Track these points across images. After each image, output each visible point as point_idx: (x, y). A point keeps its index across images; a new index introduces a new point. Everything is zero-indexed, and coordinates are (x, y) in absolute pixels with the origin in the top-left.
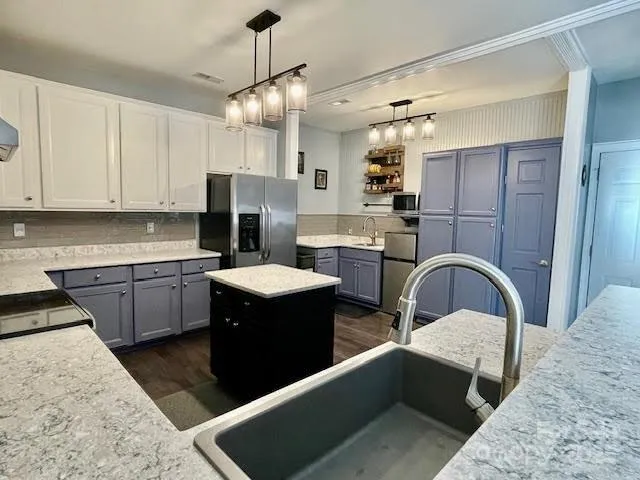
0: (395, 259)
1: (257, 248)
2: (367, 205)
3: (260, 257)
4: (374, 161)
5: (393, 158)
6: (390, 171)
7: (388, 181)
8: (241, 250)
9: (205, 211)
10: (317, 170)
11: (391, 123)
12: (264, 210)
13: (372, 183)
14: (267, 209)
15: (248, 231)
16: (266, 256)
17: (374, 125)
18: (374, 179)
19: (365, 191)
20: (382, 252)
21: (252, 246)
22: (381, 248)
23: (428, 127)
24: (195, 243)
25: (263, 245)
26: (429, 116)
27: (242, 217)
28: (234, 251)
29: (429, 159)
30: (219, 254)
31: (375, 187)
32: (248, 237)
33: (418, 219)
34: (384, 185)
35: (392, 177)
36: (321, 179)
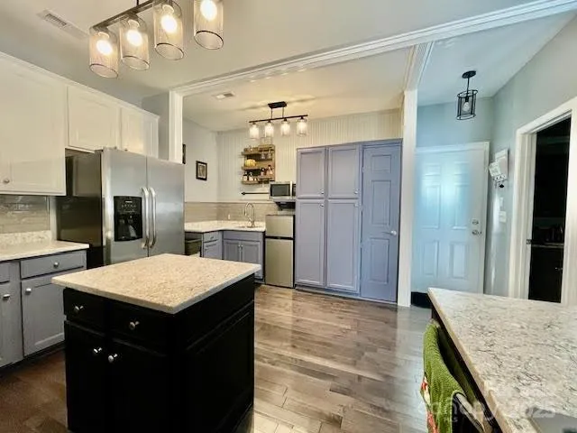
0: (276, 238)
1: (140, 235)
2: (244, 194)
3: (143, 245)
4: (249, 157)
5: (266, 155)
6: (263, 165)
7: (262, 173)
8: (117, 238)
9: (65, 194)
10: (198, 162)
11: (269, 121)
12: (147, 193)
13: (248, 175)
14: (150, 192)
15: (126, 217)
16: (151, 243)
17: (254, 122)
18: (249, 172)
19: (243, 182)
20: (264, 233)
21: (133, 234)
22: (263, 229)
23: (302, 126)
24: (51, 234)
25: (147, 231)
26: (302, 117)
27: (118, 200)
28: (108, 241)
29: (302, 153)
30: (87, 246)
31: (251, 179)
32: (127, 223)
33: (294, 203)
34: (259, 177)
35: (266, 171)
36: (201, 172)
